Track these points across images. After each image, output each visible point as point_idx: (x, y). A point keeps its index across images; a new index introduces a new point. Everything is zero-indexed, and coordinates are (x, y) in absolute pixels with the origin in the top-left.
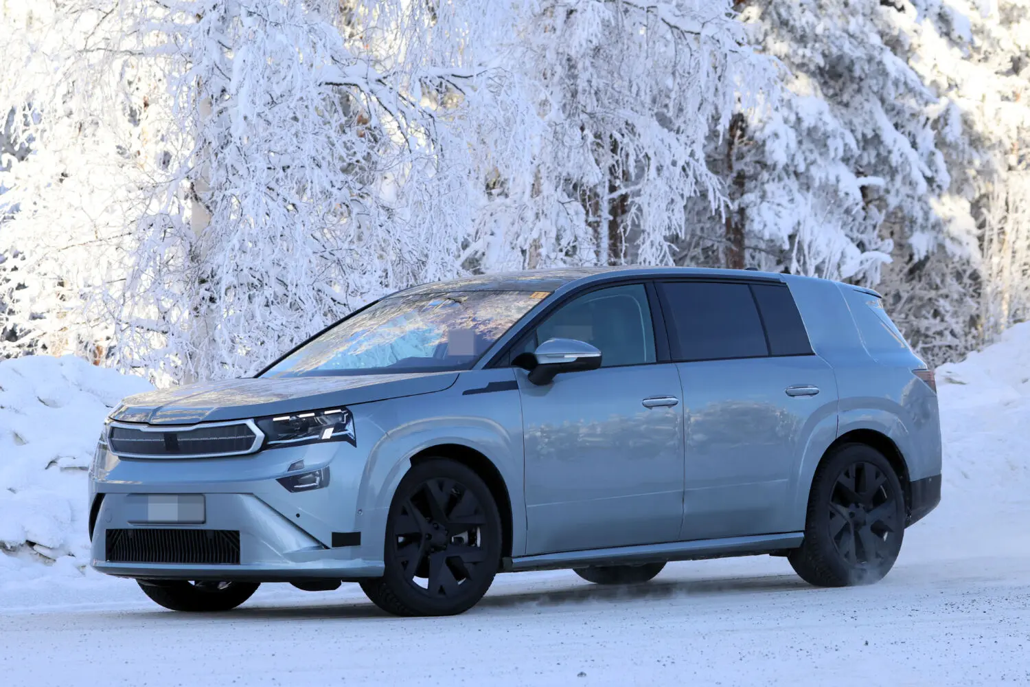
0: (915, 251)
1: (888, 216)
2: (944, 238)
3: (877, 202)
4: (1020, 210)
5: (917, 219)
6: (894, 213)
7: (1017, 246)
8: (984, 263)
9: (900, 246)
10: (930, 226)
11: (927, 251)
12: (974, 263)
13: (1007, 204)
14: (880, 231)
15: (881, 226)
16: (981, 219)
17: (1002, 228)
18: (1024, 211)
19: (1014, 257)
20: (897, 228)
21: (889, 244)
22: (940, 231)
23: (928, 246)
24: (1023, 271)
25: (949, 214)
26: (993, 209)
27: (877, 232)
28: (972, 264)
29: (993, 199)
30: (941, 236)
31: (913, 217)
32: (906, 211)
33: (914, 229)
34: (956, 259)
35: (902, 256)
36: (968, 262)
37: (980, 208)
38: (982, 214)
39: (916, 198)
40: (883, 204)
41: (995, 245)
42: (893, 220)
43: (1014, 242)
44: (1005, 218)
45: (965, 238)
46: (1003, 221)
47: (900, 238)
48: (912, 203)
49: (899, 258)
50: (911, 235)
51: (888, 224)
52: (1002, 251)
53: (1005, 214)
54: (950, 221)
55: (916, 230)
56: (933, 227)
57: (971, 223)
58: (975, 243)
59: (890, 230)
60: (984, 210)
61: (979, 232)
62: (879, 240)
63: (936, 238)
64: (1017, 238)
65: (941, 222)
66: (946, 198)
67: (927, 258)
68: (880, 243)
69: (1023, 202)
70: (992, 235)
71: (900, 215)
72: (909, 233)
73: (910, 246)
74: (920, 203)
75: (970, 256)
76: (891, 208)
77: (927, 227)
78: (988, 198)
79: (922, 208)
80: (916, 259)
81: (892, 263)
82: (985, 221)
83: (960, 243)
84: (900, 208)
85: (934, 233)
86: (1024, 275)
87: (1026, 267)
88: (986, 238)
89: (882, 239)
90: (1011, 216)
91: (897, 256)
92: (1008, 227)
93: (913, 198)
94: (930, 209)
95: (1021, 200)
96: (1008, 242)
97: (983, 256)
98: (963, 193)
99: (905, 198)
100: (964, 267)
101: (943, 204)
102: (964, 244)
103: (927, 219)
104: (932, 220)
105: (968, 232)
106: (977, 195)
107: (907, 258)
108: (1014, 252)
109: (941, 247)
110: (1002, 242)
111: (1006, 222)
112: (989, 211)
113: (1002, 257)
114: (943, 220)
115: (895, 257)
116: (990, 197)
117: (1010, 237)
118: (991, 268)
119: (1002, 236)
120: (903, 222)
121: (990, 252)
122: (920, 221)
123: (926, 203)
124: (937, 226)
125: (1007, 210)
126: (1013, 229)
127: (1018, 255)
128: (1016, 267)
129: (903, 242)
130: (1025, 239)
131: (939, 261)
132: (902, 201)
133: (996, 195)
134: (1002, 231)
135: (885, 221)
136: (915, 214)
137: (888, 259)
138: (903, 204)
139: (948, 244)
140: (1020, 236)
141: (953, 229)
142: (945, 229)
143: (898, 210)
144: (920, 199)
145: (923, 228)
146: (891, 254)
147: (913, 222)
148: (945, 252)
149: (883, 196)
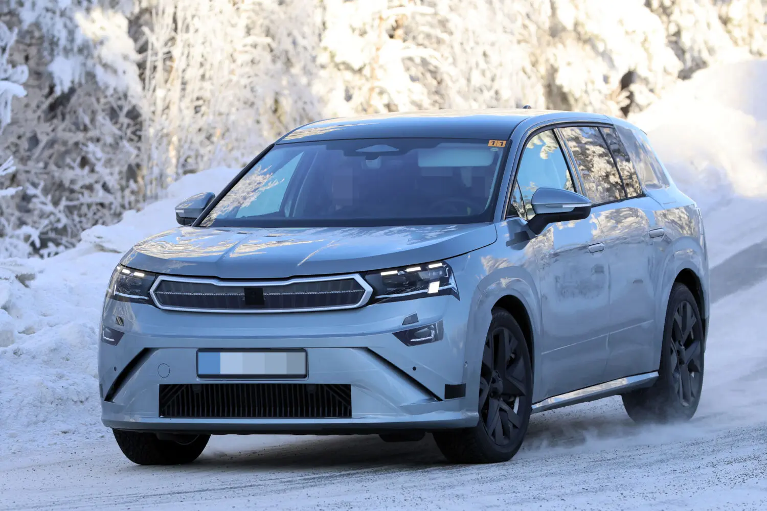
0: (57, 81)
1: (22, 35)
2: (94, 65)
3: (7, 18)
4: (192, 29)
5: (59, 39)
6: (30, 32)
7: (188, 76)
8: (145, 97)
9: (37, 74)
10: (76, 49)
11: (73, 82)
12: (132, 96)
13: (175, 21)
14: (11, 55)
15: (12, 49)
16: (141, 42)
17: (169, 52)
18: (197, 31)
19: (184, 89)
20: (33, 51)
21: (23, 72)
22: (89, 55)
23: (73, 74)
24: (196, 108)
25: (100, 34)
26: (156, 28)
27: (6, 56)
28: (129, 98)
29: (157, 14)
30: (90, 63)
31: (53, 36)
32: (44, 30)
33: (55, 53)
34: (110, 92)
35: (40, 87)
36: (125, 96)
37: (140, 26)
38: (143, 34)
39: (58, 13)
40: (15, 19)
41: (160, 74)
42: (28, 41)
43: (184, 71)
44: (173, 39)
45: (120, 65)
46: (170, 44)
47: (38, 64)
48: (52, 19)
49: (37, 90)
50: (52, 60)
51: (21, 47)
52: (170, 81)
53: (173, 34)
54: (102, 43)
55: (58, 54)
56: (80, 51)
57: (129, 46)
58: (134, 71)
59: (24, 54)
60: (145, 29)
61: (139, 57)
62: (10, 66)
63: (84, 65)
64: (188, 65)
65: (91, 43)
66: (97, 13)
67: (72, 91)
68: (10, 71)
69: (196, 19)
70: (155, 61)
71: (37, 34)
72: (48, 58)
73: (50, 76)
74: (64, 19)
75: (128, 88)
76: (25, 26)
77: (72, 50)
78: (151, 13)
79: (65, 26)
80: (58, 92)
81: (27, 96)
82: (146, 43)
83: (115, 72)
84: (37, 25)
85: (81, 58)
86: (197, 112)
87: (200, 102)
88: (149, 65)
89: (14, 66)
90: (181, 37)
91: (33, 87)
92: (176, 52)
93: (54, 12)
94: (77, 26)
95: (193, 17)
96: (177, 70)
97: (144, 88)
98: (116, 8)
99: (44, 12)
100: (120, 103)
101: (93, 21)
102: (120, 72)
103: (72, 40)
104: (79, 41)
105: (125, 58)
106: (136, 10)
107: (46, 90)
108: (184, 83)
109: (91, 76)
110: (168, 70)
111: (173, 44)
112: (152, 30)
113: (169, 90)
114: (93, 40)
115: (30, 89)
116: (154, 12)
117: (179, 63)
118: (155, 104)
119: (168, 63)
120: (41, 44)
121: (153, 82)
122: (63, 42)
123: (71, 19)
124: (85, 50)
125: (176, 30)
126: (183, 54)
127: (189, 88)
128: (186, 102)
129: (41, 69)
130: (198, 65)
131: (89, 95)
132: (40, 16)
133: (160, 12)
134: (169, 57)
135: (18, 42)
136: (56, 33)
137: (21, 92)
138: (41, 20)
139: (99, 72)
140: (192, 62)
141: (106, 53)
142: (96, 53)
143: (34, 28)
144: (63, 14)
145: (67, 52)
146: (26, 85)
147: (54, 43)
148: (96, 83)
149: (15, 10)
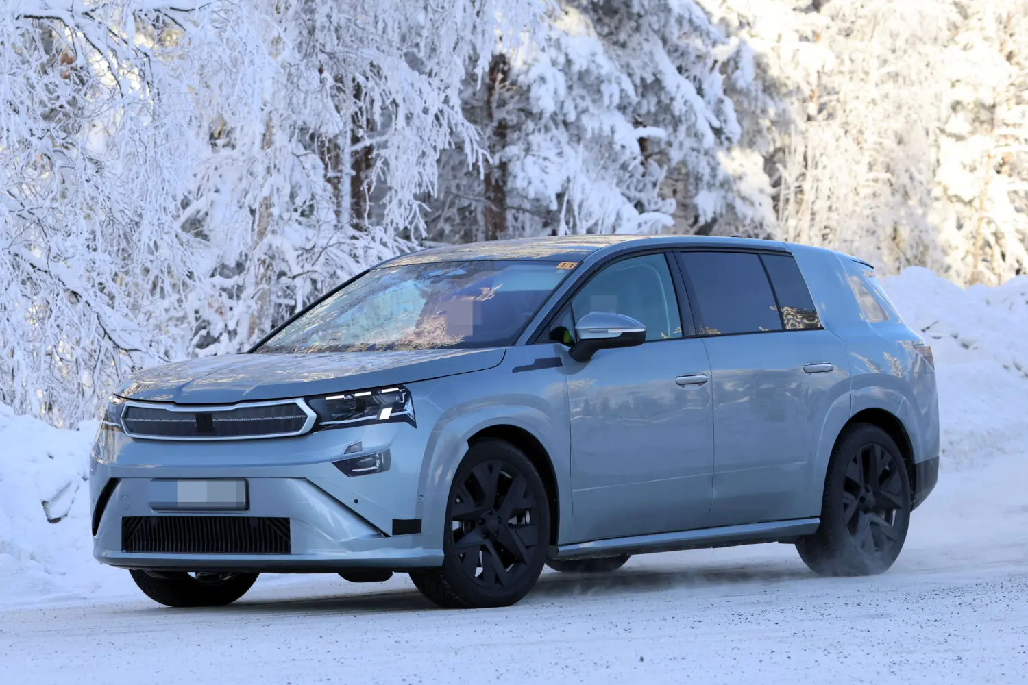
0: (701, 212)
1: (671, 172)
2: (734, 198)
3: (657, 157)
4: (820, 166)
5: (703, 175)
6: (677, 169)
7: (816, 207)
8: (779, 225)
9: (683, 206)
10: (718, 184)
11: (715, 213)
12: (768, 226)
13: (805, 159)
14: (661, 189)
15: (661, 183)
16: (775, 177)
17: (800, 187)
18: (824, 167)
19: (813, 219)
20: (680, 186)
21: (671, 204)
22: (730, 189)
23: (715, 206)
24: (824, 235)
25: (739, 171)
26: (789, 165)
27: (657, 189)
28: (765, 227)
29: (790, 153)
30: (730, 196)
31: (698, 173)
32: (690, 167)
33: (700, 186)
34: (748, 221)
35: (686, 218)
36: (761, 225)
37: (774, 163)
38: (777, 170)
39: (702, 152)
40: (664, 158)
41: (792, 206)
42: (675, 176)
43: (813, 203)
44: (803, 175)
45: (757, 198)
46: (801, 178)
47: (684, 198)
48: (697, 157)
49: (683, 220)
50: (696, 194)
51: (670, 182)
52: (800, 212)
53: (803, 170)
54: (740, 178)
55: (703, 188)
56: (722, 185)
57: (764, 181)
58: (769, 203)
59: (672, 188)
60: (779, 166)
61: (773, 191)
62: (660, 199)
63: (725, 198)
64: (817, 198)
65: (731, 178)
66: (736, 153)
67: (714, 220)
68: (660, 203)
69: (824, 157)
70: (788, 194)
71: (684, 171)
72: (694, 192)
73: (695, 207)
74: (707, 158)
75: (763, 218)
76: (674, 163)
77: (714, 185)
78: (784, 152)
79: (709, 164)
80: (702, 221)
81: (674, 226)
82: (780, 178)
83: (752, 204)
84: (684, 163)
85: (722, 192)
86: (824, 240)
87: (827, 231)
88: (782, 198)
89: (663, 199)
90: (810, 173)
91: (680, 217)
92: (806, 186)
93: (699, 152)
94: (719, 164)
95: (822, 155)
96: (807, 203)
97: (778, 218)
98: (754, 147)
99: (690, 152)
100: (756, 231)
101: (733, 159)
102: (757, 204)
103: (714, 176)
104: (720, 177)
105: (761, 191)
106: (771, 149)
107: (691, 220)
108: (813, 214)
109: (731, 207)
110: (799, 202)
111: (804, 179)
112: (785, 167)
113: (800, 220)
114: (732, 176)
115: (678, 219)
116: (787, 151)
117: (809, 196)
118: (787, 232)
119: (799, 196)
120: (687, 180)
121: (786, 213)
122: (706, 178)
123: (713, 157)
124: (726, 184)
125: (806, 167)
126: (812, 188)
127: (817, 218)
128: (815, 231)
129: (687, 201)
130: (826, 198)
131: (729, 224)
132: (686, 155)
133: (792, 151)
134: (800, 190)
135: (667, 177)
136: (700, 170)
137: (669, 221)
138: (688, 158)
139: (738, 204)
140: (820, 195)
141: (744, 187)
142: (735, 188)
143: (681, 166)
144: (706, 153)
145: (710, 186)
146: (674, 216)
147: (698, 179)
148: (735, 214)
149: (664, 149)
